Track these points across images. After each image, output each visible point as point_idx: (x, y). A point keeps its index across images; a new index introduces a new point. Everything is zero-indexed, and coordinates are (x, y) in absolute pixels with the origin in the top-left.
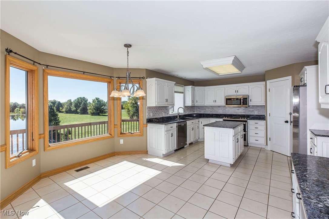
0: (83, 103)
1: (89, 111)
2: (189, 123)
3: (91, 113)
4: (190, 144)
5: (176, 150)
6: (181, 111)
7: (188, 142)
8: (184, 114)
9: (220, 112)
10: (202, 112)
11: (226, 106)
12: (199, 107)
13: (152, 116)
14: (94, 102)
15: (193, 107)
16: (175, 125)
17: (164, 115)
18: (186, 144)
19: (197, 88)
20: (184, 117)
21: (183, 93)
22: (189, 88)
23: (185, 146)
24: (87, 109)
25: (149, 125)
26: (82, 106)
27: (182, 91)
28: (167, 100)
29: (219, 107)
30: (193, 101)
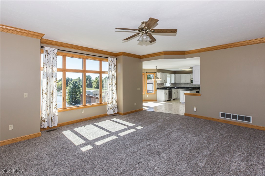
0: (88, 80)
1: (93, 86)
2: (173, 90)
3: (95, 87)
4: (174, 99)
5: (168, 101)
6: (170, 85)
7: (173, 98)
8: (171, 87)
9: (188, 86)
10: (180, 86)
11: (191, 83)
12: (178, 84)
13: (158, 87)
14: (97, 79)
15: (175, 84)
16: (168, 90)
17: (163, 87)
18: (172, 99)
19: (177, 75)
20: (171, 88)
21: (170, 77)
22: (173, 75)
23: (172, 100)
24: (92, 85)
25: (158, 90)
26: (88, 82)
27: (170, 76)
28: (164, 81)
29: (188, 83)
30: (175, 81)
